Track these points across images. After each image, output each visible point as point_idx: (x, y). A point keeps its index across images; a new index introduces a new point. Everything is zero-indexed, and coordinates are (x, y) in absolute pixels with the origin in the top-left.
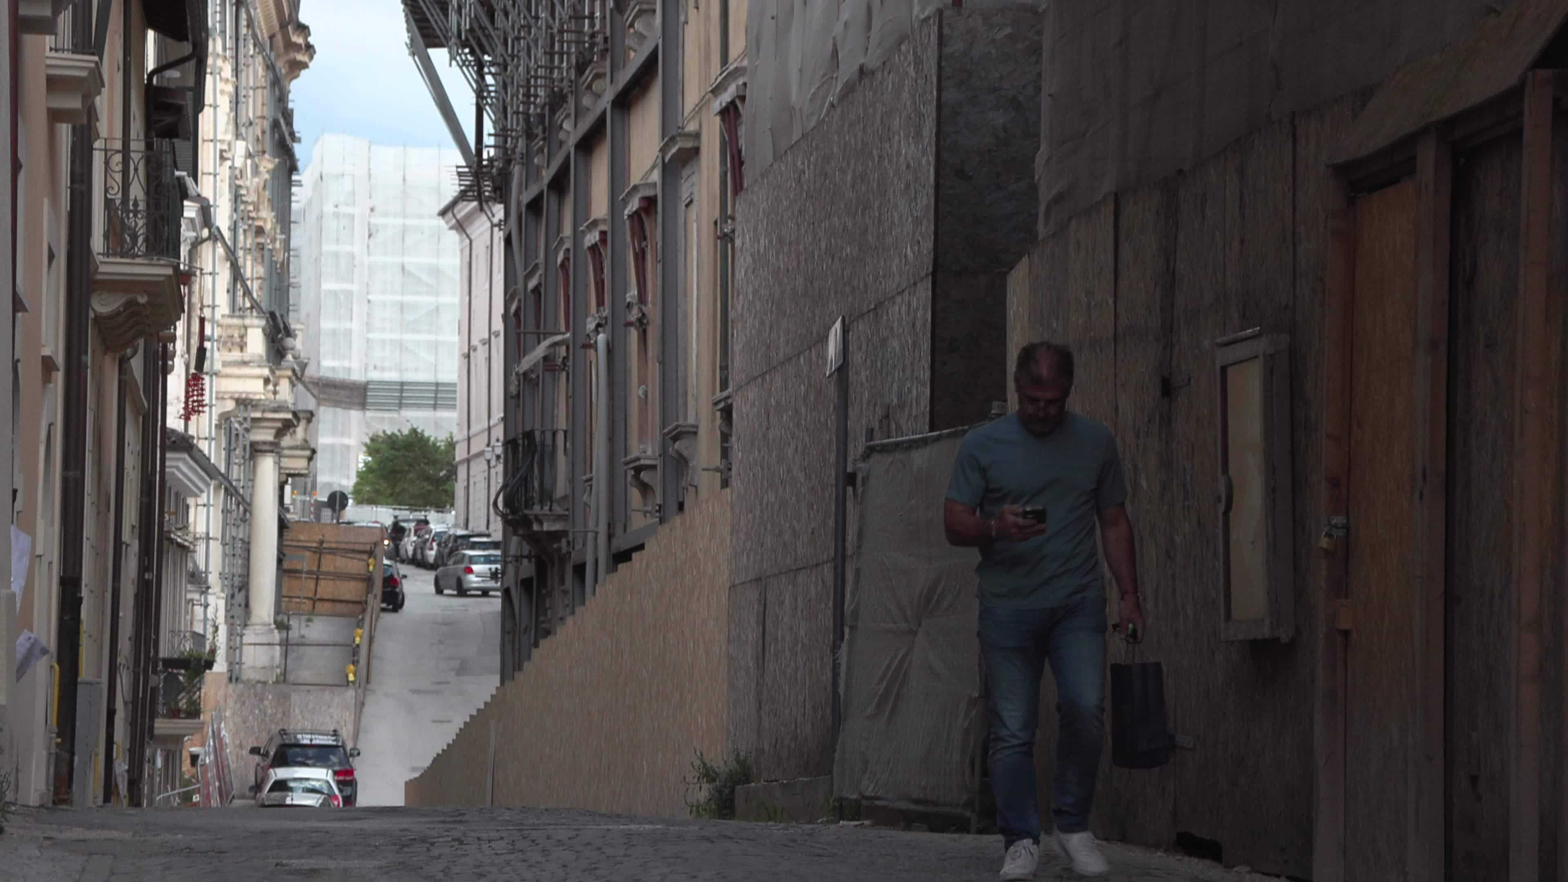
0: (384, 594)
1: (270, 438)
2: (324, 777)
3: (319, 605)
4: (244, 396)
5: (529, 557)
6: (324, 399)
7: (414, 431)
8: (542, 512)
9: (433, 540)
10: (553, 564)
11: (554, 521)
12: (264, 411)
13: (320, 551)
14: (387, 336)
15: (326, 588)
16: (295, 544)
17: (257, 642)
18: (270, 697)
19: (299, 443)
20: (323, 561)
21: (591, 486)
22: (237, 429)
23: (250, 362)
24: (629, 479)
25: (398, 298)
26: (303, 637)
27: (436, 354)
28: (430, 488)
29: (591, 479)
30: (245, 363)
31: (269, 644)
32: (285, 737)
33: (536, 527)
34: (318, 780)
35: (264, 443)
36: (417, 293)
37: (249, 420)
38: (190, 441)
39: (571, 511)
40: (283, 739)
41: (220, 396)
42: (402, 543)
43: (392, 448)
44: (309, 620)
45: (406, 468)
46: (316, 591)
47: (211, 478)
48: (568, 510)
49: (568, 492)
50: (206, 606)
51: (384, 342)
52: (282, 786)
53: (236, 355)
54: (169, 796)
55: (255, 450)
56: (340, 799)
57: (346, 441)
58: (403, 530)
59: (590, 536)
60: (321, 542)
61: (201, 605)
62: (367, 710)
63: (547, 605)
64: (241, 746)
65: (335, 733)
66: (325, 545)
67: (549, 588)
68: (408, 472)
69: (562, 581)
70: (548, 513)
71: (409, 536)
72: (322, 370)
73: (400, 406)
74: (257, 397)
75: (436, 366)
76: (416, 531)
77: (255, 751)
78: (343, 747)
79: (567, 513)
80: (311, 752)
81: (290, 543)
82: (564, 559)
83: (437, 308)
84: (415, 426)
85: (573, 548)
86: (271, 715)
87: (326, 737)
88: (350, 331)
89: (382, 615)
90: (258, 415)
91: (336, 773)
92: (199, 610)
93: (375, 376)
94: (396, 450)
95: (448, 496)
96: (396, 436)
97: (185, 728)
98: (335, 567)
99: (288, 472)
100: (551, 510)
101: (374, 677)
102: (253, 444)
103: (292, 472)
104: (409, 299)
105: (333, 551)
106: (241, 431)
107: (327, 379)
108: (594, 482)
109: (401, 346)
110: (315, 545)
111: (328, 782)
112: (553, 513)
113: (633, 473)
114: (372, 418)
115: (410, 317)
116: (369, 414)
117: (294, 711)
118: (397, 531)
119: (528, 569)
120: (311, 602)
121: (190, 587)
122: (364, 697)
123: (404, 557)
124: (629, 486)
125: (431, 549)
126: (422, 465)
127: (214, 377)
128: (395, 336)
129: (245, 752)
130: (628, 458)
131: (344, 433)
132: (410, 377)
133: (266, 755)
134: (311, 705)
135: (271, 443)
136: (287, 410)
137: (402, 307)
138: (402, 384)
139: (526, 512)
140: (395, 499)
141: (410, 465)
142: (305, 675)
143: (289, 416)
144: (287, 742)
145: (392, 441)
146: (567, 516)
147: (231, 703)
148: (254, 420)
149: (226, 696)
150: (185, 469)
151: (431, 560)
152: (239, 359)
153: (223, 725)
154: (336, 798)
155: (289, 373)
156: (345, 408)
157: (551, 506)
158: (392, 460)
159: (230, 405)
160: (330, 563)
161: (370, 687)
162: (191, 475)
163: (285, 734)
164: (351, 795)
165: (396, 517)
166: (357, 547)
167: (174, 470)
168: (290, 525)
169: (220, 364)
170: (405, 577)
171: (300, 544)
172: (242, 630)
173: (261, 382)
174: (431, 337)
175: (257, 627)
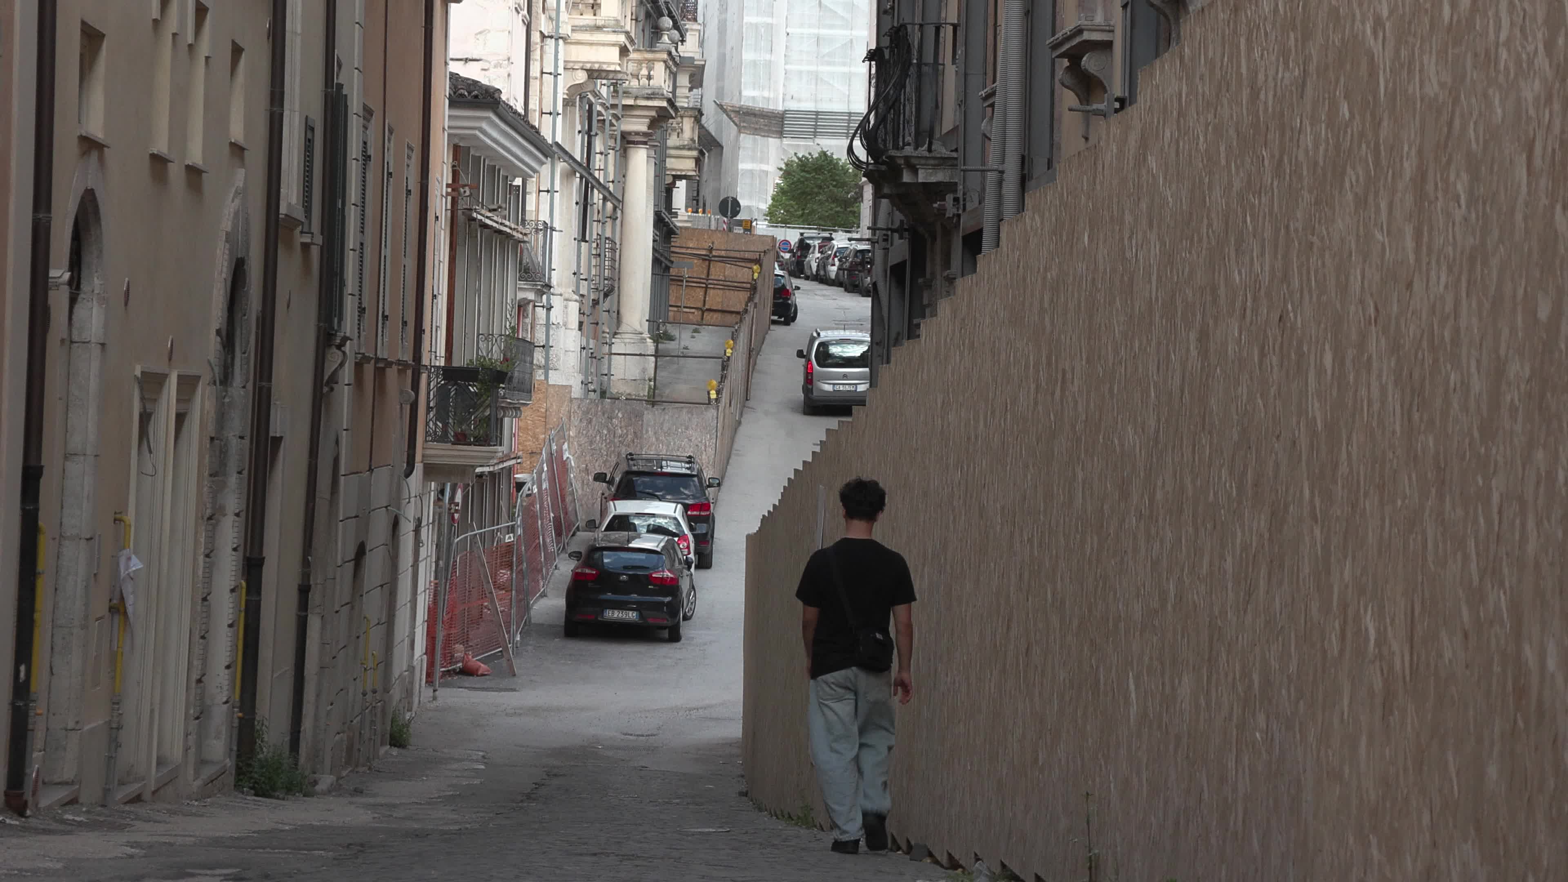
0: (775, 305)
1: (644, 128)
2: (672, 514)
3: (708, 316)
4: (596, 66)
5: (900, 231)
6: (744, 127)
7: (824, 154)
8: (915, 154)
9: (835, 256)
10: (934, 239)
11: (935, 167)
12: (636, 98)
13: (708, 259)
14: (805, 68)
15: (715, 298)
16: (683, 251)
17: (628, 352)
18: (620, 415)
19: (686, 143)
20: (712, 269)
21: (992, 105)
22: (599, 114)
23: (604, 27)
24: (1060, 73)
25: (815, 31)
26: (686, 348)
27: (849, 85)
28: (838, 209)
29: (993, 94)
30: (598, 28)
31: (640, 355)
32: (631, 462)
33: (907, 178)
34: (664, 517)
35: (637, 133)
36: (831, 27)
37: (620, 107)
38: (496, 95)
39: (961, 150)
40: (629, 464)
41: (570, 65)
42: (808, 259)
43: (804, 171)
44: (696, 331)
45: (816, 190)
46: (704, 301)
47: (546, 156)
48: (956, 150)
49: (958, 123)
50: (549, 308)
51: (800, 73)
52: (622, 523)
53: (588, 19)
54: (476, 535)
55: (627, 141)
56: (691, 538)
57: (764, 167)
58: (808, 246)
59: (991, 177)
60: (711, 250)
61: (543, 307)
62: (742, 429)
63: (925, 302)
64: (587, 469)
65: (690, 460)
66: (714, 253)
67: (928, 276)
68: (817, 194)
69: (947, 264)
70: (927, 154)
71: (813, 253)
72: (743, 99)
73: (815, 134)
74: (612, 68)
75: (849, 96)
76: (820, 247)
77: (600, 477)
78: (699, 476)
79: (955, 155)
80: (659, 481)
81: (677, 250)
82: (950, 226)
83: (851, 41)
84: (825, 150)
85: (964, 209)
86: (620, 436)
87: (679, 464)
88: (769, 64)
89: (772, 327)
90: (630, 102)
91: (687, 507)
92: (541, 313)
93: (793, 106)
94: (807, 172)
95: (855, 217)
96: (807, 158)
97: (472, 457)
98: (724, 276)
99: (674, 173)
100: (930, 150)
101: (752, 393)
102: (624, 135)
103: (679, 173)
104: (823, 32)
105: (724, 260)
106: (607, 115)
107: (748, 108)
108: (997, 99)
109: (816, 78)
110: (704, 252)
111: (675, 519)
112: (933, 155)
113: (1066, 62)
114: (788, 145)
115: (825, 50)
116: (786, 141)
117: (647, 431)
118: (804, 247)
119: (900, 249)
120: (700, 312)
121: (522, 284)
122: (741, 415)
123: (809, 274)
124: (1058, 85)
125: (833, 265)
126: (831, 187)
127: (561, 42)
128: (813, 68)
129: (591, 478)
130: (1059, 35)
131: (764, 160)
132: (824, 107)
133: (611, 482)
134: (666, 427)
135: (645, 134)
136: (662, 97)
137: (818, 39)
138: (817, 113)
139: (893, 153)
140: (806, 219)
141: (820, 187)
142: (682, 390)
143: (664, 104)
144: (635, 468)
145: (804, 165)
146: (956, 159)
147: (575, 421)
148: (626, 107)
149: (569, 412)
150: (495, 134)
151: (833, 276)
152: (592, 23)
153: (565, 446)
154: (683, 537)
155: (665, 56)
156: (764, 136)
157: (930, 144)
158: (803, 182)
159: (581, 77)
160: (718, 271)
161: (750, 404)
162: (502, 140)
163: (632, 459)
164: (706, 534)
165: (802, 234)
166: (747, 255)
167: (477, 132)
168: (678, 232)
169: (570, 28)
170: (798, 288)
171: (689, 251)
172: (610, 340)
173: (616, 51)
174: (845, 69)
175: (627, 336)
